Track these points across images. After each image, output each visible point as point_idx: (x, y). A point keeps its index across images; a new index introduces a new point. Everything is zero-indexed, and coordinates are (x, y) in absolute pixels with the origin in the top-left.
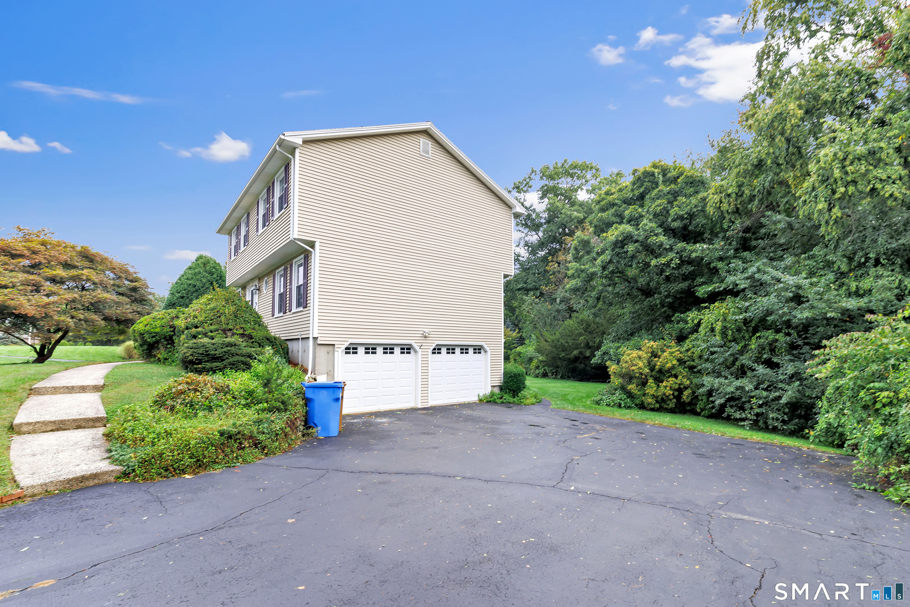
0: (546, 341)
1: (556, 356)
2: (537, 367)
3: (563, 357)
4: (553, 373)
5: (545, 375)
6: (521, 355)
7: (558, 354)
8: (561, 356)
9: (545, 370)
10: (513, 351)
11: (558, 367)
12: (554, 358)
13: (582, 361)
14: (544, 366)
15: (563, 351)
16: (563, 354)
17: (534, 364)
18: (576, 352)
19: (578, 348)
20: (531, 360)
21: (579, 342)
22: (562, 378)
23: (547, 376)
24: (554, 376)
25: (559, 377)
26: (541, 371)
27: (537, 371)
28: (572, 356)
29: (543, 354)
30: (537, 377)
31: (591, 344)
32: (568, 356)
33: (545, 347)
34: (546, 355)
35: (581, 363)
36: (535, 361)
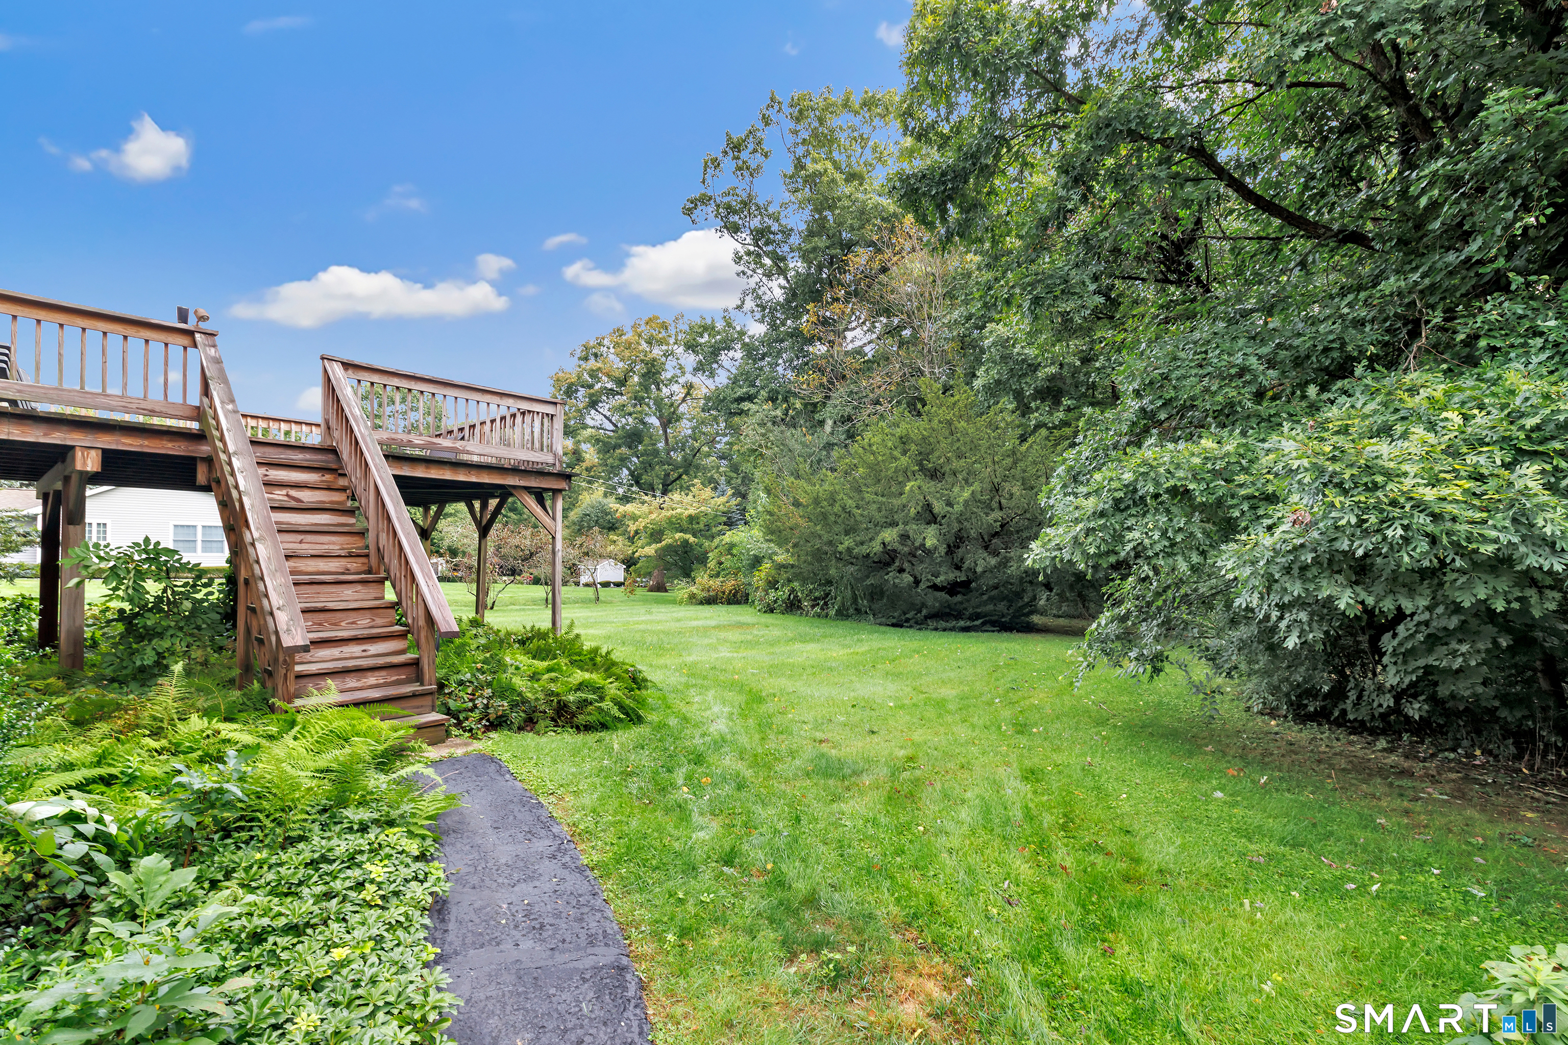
0: (797, 504)
1: (825, 548)
2: (772, 584)
3: (849, 550)
4: (816, 599)
5: (792, 606)
6: (734, 551)
7: (830, 543)
8: (841, 548)
9: (793, 591)
10: (716, 541)
11: (829, 582)
12: (818, 556)
13: (906, 565)
14: (789, 581)
15: (847, 533)
16: (848, 542)
17: (763, 575)
18: (889, 535)
19: (894, 524)
20: (756, 561)
21: (904, 499)
22: (842, 614)
23: (799, 608)
24: (817, 609)
25: (832, 612)
26: (783, 593)
27: (772, 594)
28: (876, 547)
29: (787, 541)
30: (772, 611)
31: (938, 507)
32: (864, 550)
33: (792, 522)
34: (795, 545)
35: (901, 570)
36: (766, 565)
